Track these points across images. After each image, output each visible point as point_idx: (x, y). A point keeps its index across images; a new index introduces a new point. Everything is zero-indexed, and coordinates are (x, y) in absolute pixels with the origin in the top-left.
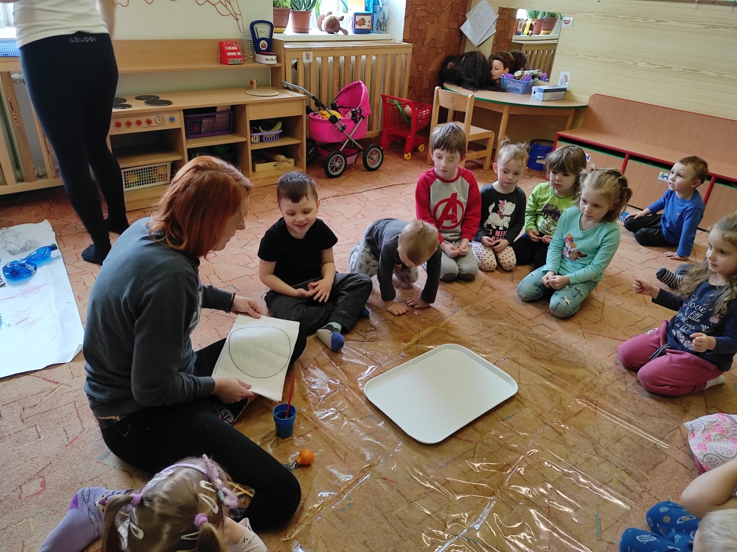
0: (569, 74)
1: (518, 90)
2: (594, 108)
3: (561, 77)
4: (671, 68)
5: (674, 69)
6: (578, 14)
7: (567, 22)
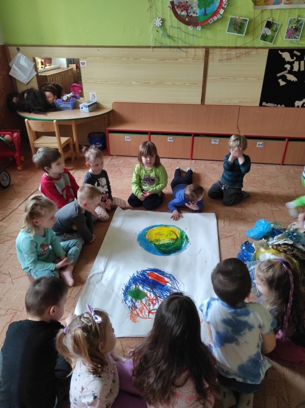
0: (95, 94)
1: (69, 108)
2: (117, 110)
3: (91, 96)
4: (149, 83)
5: (151, 83)
6: (89, 58)
7: (83, 64)
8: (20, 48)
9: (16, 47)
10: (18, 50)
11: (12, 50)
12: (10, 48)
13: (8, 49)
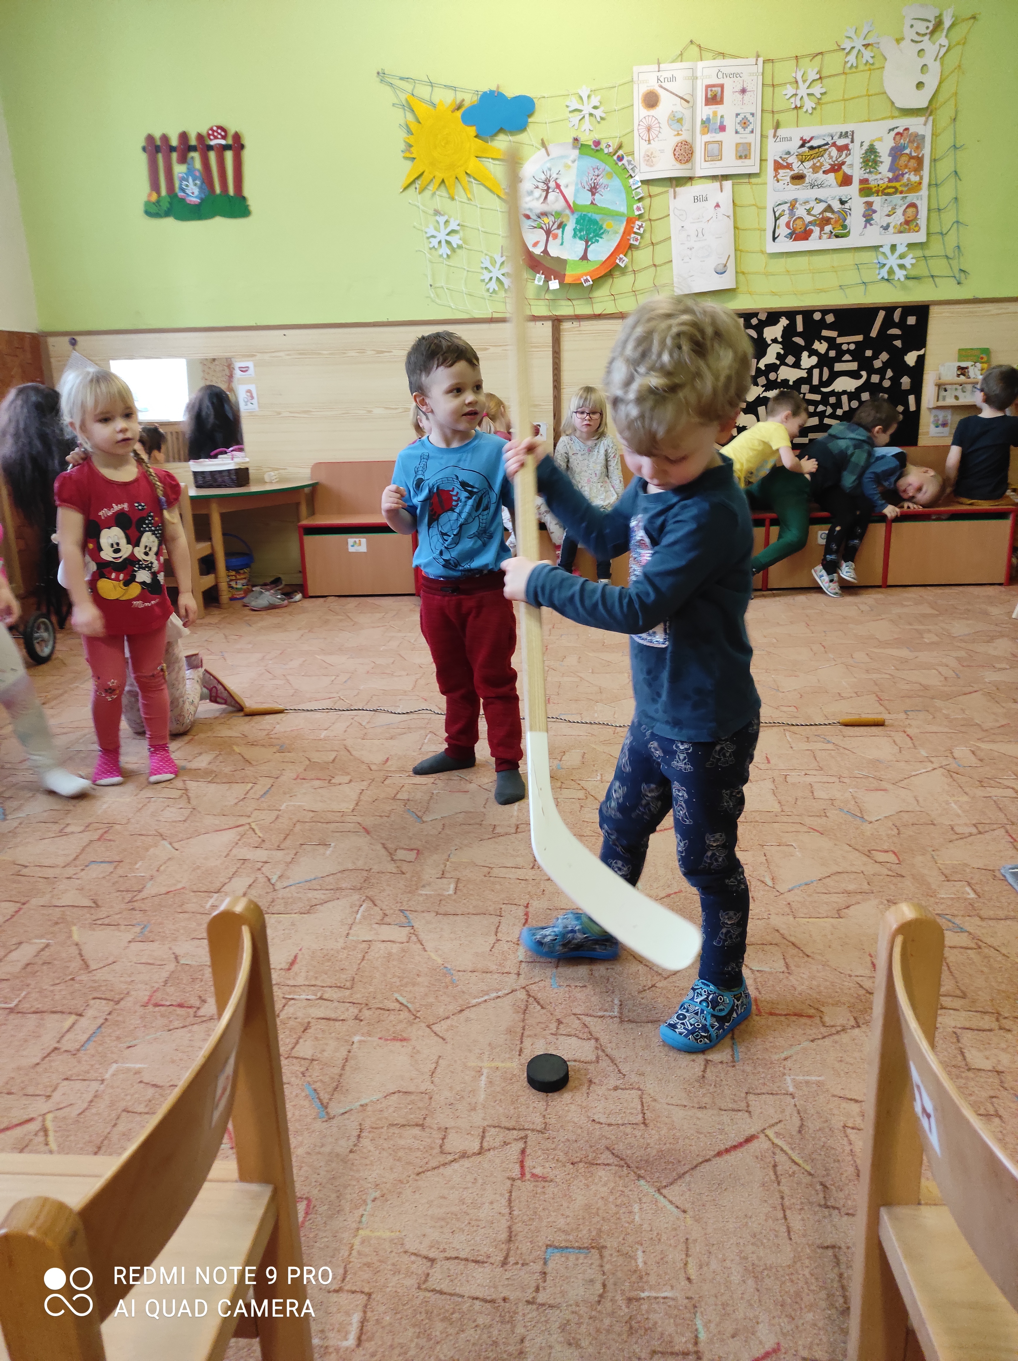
6: (259, 356)
7: (244, 370)
8: (77, 338)
9: (67, 339)
10: (73, 343)
11: (57, 346)
12: (51, 341)
13: (46, 342)
